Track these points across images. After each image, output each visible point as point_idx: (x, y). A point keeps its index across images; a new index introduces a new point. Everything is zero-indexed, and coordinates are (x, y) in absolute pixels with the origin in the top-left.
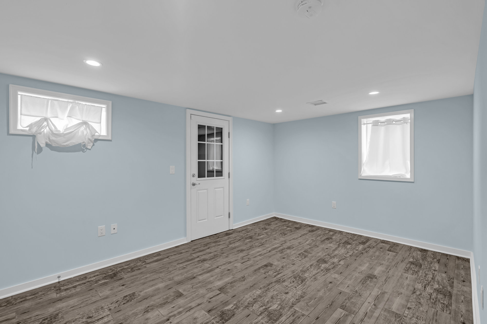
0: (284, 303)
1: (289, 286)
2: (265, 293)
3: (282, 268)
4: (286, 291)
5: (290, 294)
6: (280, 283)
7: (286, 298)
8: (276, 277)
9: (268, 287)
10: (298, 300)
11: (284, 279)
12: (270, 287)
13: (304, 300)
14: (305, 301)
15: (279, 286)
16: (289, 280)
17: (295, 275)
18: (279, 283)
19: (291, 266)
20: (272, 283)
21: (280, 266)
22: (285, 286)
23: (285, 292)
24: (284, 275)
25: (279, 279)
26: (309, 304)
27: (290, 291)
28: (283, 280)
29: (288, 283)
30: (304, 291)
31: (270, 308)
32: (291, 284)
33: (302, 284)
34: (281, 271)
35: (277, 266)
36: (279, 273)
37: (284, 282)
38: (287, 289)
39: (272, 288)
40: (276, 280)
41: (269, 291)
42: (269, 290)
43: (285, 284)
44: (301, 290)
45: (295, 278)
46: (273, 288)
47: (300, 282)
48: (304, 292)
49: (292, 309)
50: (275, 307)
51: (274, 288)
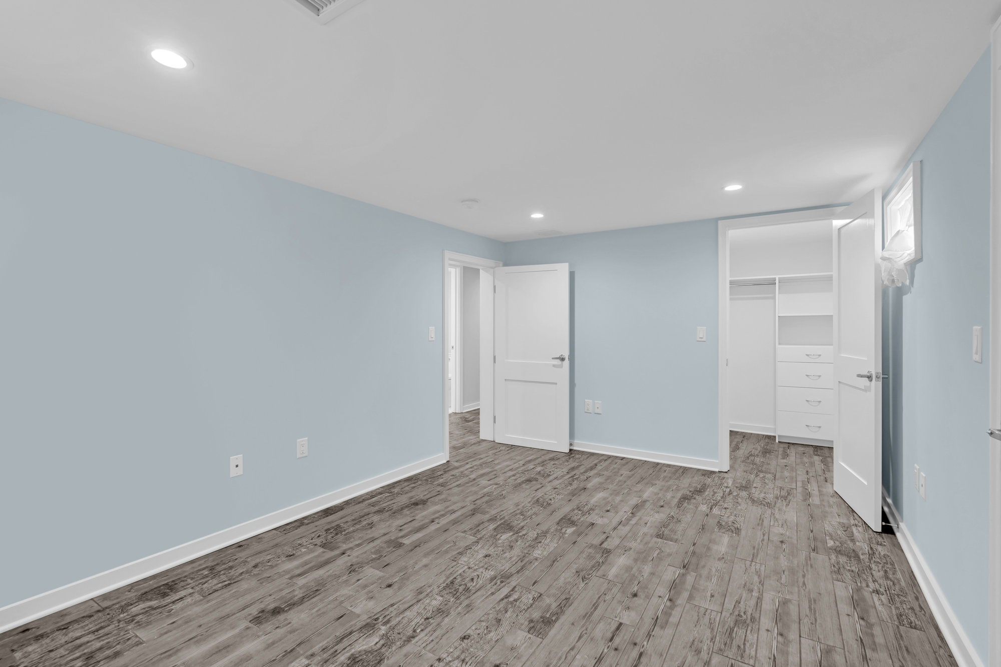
0: (491, 542)
1: (481, 570)
2: (526, 552)
3: (500, 616)
4: (489, 560)
5: (481, 556)
6: (500, 574)
7: (489, 549)
8: (512, 587)
9: (523, 563)
10: (468, 548)
11: (492, 584)
12: (520, 564)
13: (458, 549)
14: (457, 547)
15: (503, 568)
16: (481, 582)
17: (467, 598)
18: (502, 573)
19: (473, 628)
20: (518, 572)
21: (505, 625)
22: (489, 568)
23: (490, 557)
24: (493, 594)
25: (503, 584)
26: (452, 544)
27: (481, 560)
28: (495, 580)
29: (483, 576)
30: (455, 563)
31: (511, 534)
32: (478, 574)
33: (454, 576)
34: (502, 605)
35: (514, 625)
36: (506, 600)
37: (493, 576)
38: (486, 564)
39: (516, 563)
40: (511, 579)
41: (519, 556)
42: (519, 558)
43: (490, 573)
44: (459, 565)
45: (467, 590)
46: (514, 563)
47: (458, 580)
48: (455, 561)
49: (479, 536)
50: (505, 537)
51: (511, 563)
